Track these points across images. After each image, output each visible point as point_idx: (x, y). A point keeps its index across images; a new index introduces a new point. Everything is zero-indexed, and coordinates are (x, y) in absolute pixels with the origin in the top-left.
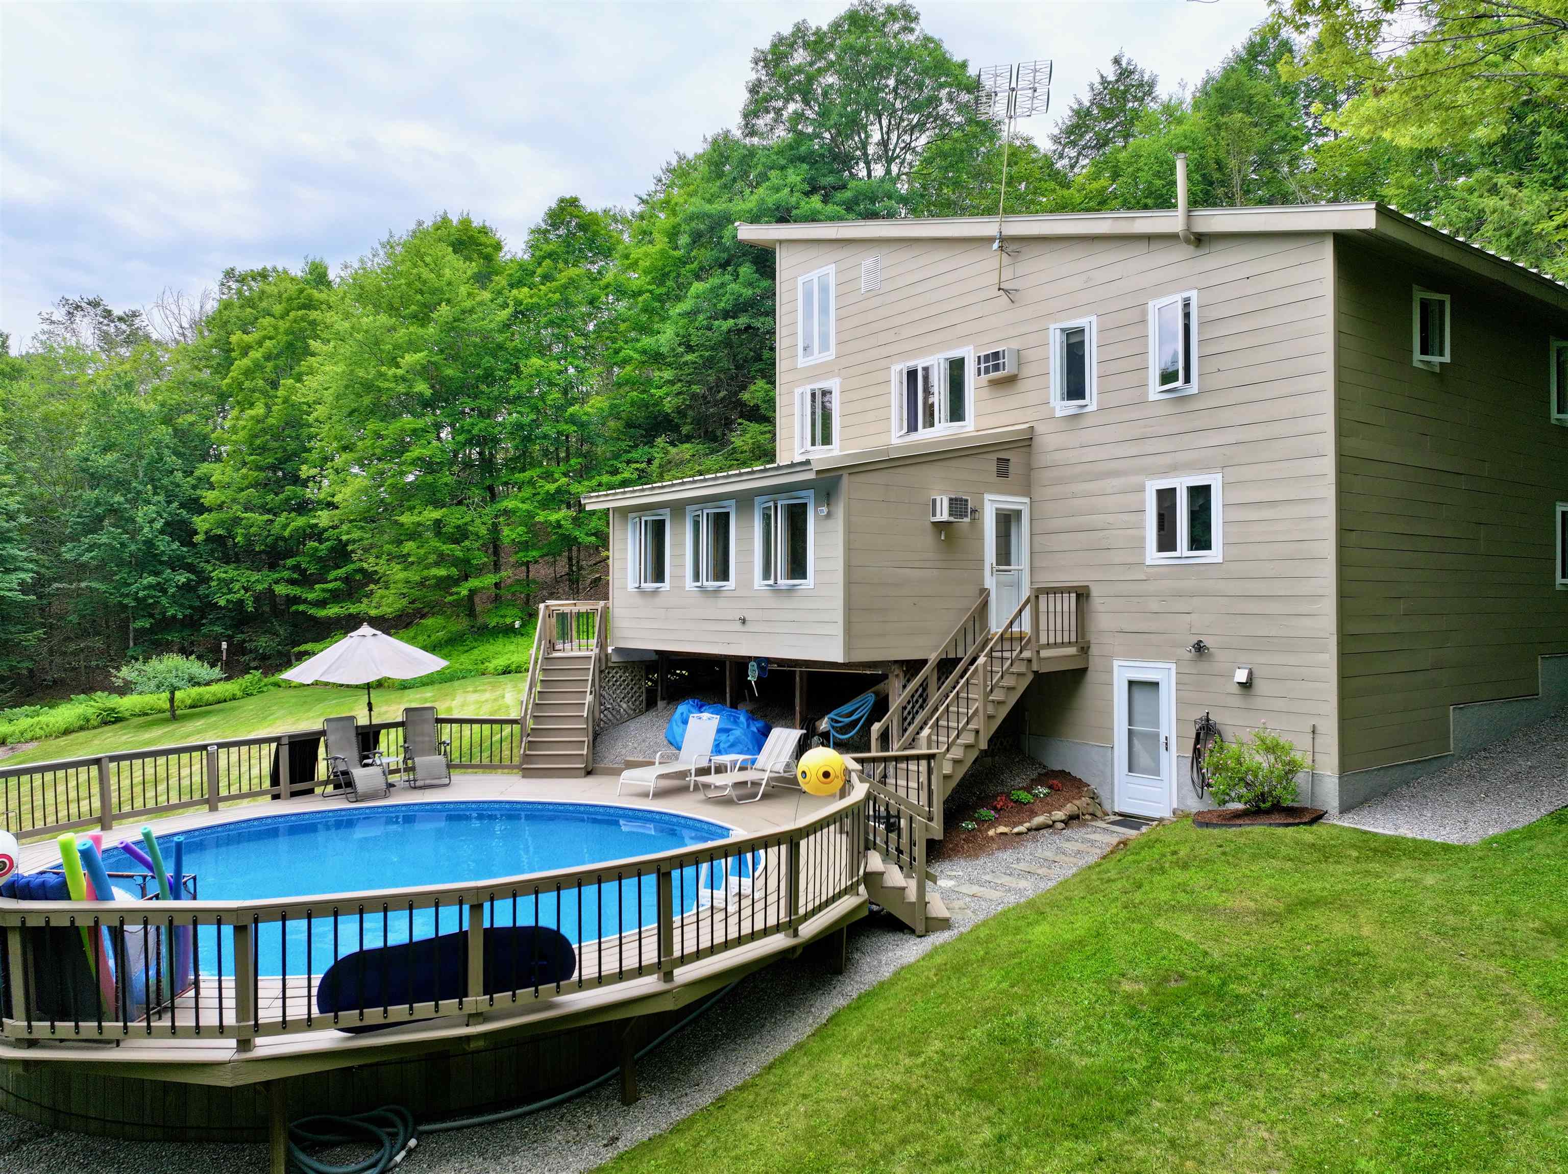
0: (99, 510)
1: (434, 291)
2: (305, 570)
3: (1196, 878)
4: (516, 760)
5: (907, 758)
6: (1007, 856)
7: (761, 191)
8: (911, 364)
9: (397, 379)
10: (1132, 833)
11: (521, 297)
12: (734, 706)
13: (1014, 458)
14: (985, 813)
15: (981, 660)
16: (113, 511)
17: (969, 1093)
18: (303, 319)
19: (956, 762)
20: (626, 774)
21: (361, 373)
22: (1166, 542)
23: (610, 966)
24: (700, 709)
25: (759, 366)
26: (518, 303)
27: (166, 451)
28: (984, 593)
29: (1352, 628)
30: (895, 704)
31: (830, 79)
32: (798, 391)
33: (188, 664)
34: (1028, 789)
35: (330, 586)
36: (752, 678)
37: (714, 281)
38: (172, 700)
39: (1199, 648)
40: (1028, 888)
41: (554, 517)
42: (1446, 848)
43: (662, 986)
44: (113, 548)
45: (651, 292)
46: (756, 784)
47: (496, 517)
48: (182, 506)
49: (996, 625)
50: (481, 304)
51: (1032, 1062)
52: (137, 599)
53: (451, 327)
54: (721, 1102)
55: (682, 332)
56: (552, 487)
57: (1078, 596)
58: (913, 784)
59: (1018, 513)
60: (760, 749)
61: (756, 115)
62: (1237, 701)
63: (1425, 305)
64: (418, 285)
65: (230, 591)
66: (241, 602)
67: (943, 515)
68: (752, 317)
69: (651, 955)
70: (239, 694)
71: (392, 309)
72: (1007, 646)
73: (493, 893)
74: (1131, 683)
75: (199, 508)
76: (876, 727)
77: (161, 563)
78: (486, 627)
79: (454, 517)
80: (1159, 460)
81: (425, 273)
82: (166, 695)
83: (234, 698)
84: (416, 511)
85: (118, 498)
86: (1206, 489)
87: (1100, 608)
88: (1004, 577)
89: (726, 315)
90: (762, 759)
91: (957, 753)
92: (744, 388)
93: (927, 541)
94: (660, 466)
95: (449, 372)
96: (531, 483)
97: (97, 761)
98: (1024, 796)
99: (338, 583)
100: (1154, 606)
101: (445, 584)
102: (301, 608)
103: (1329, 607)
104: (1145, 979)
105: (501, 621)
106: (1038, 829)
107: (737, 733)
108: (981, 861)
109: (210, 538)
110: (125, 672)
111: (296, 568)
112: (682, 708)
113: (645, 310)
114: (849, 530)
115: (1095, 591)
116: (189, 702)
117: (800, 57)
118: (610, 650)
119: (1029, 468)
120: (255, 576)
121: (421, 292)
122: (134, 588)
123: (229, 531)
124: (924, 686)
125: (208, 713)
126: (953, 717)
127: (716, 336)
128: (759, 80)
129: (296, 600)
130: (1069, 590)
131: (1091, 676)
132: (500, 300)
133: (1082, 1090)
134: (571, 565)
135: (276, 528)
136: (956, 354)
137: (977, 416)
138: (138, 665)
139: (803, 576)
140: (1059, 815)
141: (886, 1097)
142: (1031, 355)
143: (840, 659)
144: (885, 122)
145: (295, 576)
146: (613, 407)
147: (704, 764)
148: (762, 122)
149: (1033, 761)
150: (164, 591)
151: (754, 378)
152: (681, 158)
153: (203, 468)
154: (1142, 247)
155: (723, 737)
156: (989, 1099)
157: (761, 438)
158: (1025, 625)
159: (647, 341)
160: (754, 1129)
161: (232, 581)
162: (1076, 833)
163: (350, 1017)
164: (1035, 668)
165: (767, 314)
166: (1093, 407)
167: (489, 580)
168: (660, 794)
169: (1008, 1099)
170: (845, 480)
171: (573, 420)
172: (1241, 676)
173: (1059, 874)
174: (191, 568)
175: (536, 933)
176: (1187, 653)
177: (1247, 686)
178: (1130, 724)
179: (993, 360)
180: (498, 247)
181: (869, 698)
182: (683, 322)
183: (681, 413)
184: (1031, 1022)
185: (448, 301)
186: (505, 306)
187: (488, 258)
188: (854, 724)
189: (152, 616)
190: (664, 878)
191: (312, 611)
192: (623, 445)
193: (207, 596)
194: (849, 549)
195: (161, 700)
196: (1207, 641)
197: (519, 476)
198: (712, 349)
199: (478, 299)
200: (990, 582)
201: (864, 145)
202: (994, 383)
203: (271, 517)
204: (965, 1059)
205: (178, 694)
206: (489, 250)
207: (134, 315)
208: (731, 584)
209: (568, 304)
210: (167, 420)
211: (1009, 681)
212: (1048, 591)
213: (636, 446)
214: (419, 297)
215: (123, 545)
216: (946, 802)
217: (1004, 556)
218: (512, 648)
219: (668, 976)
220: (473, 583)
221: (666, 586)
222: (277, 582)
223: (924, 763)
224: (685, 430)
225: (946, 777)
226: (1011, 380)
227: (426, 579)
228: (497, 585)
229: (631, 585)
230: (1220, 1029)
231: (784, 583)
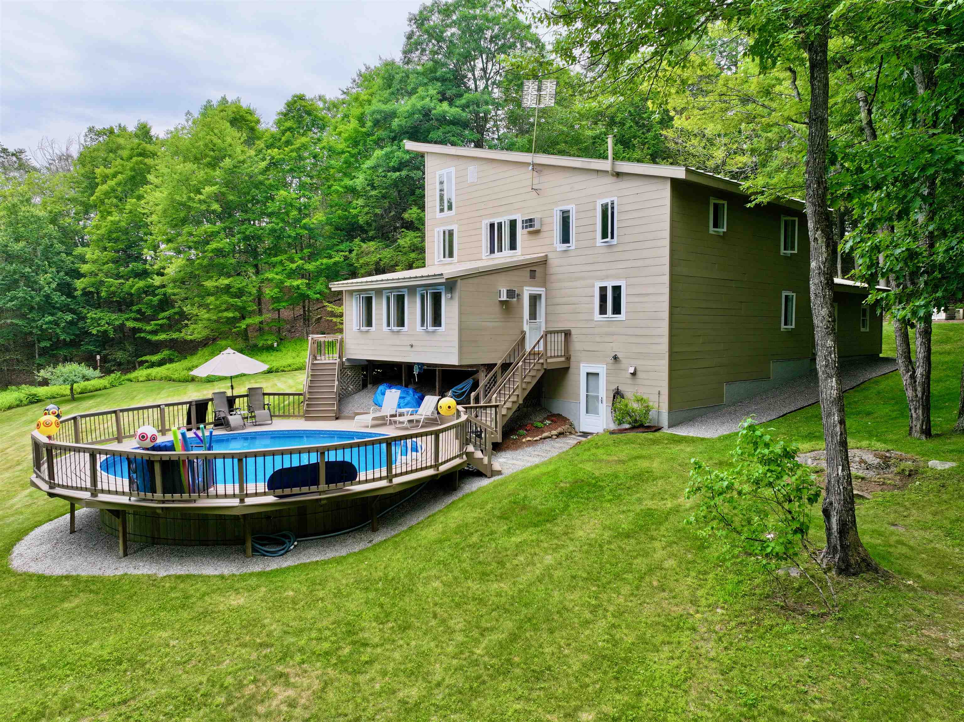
0: (16, 277)
1: (220, 150)
2: (145, 313)
3: (600, 452)
4: (301, 414)
5: (486, 407)
6: (530, 449)
7: (414, 97)
8: (492, 221)
9: (200, 201)
10: (583, 439)
11: (273, 154)
12: (406, 386)
13: (539, 270)
14: (522, 432)
15: (520, 364)
16: (26, 277)
17: (500, 518)
18: (141, 162)
19: (508, 409)
20: (357, 417)
21: (178, 198)
22: (603, 311)
23: (370, 477)
24: (390, 387)
25: (413, 198)
26: (273, 158)
27: (55, 241)
28: (523, 333)
29: (676, 350)
30: (482, 384)
31: (454, 30)
32: (437, 230)
33: (80, 368)
34: (542, 422)
35: (160, 322)
36: (416, 373)
37: (388, 149)
38: (72, 389)
39: (615, 358)
40: (537, 460)
41: (296, 283)
42: (703, 439)
43: (388, 484)
44: (25, 299)
45: (348, 152)
46: (418, 421)
47: (262, 282)
48: (67, 274)
49: (528, 348)
50: (250, 157)
51: (524, 508)
52: (41, 330)
53: (231, 172)
54: (411, 528)
55: (369, 178)
56: (294, 266)
57: (566, 335)
58: (489, 419)
59: (540, 295)
60: (419, 405)
61: (410, 51)
62: (629, 381)
63: (716, 206)
64: (211, 146)
65: (99, 325)
66: (105, 332)
67: (504, 298)
68: (409, 171)
69: (384, 474)
70: (108, 386)
71: (196, 160)
72: (532, 357)
73: (329, 449)
74: (588, 374)
75: (79, 275)
76: (473, 394)
77: (54, 308)
78: (256, 346)
79: (237, 283)
80: (599, 273)
81: (216, 140)
82: (69, 387)
83: (105, 388)
84: (214, 279)
85: (28, 269)
86: (619, 287)
87: (576, 340)
88: (533, 325)
89: (395, 170)
90: (421, 410)
91: (509, 405)
92: (404, 210)
93: (497, 309)
94: (357, 255)
95: (231, 198)
96: (281, 262)
97: (115, 412)
98: (540, 425)
99: (165, 320)
100: (598, 339)
101: (232, 321)
102: (142, 335)
103: (665, 340)
104: (569, 482)
105: (265, 343)
106: (545, 438)
107: (408, 398)
108: (518, 452)
109: (86, 293)
110: (42, 373)
111: (139, 311)
112: (381, 388)
113: (345, 162)
114: (460, 306)
115: (573, 332)
116: (79, 390)
117: (436, 19)
118: (344, 359)
119: (545, 275)
120: (114, 316)
121: (214, 151)
122: (39, 323)
123: (97, 289)
124: (495, 376)
125: (94, 396)
126: (507, 389)
127: (389, 182)
128: (412, 32)
129: (140, 330)
130: (561, 332)
131: (571, 370)
132: (261, 156)
133: (539, 514)
134: (304, 311)
135: (126, 288)
136: (513, 217)
137: (522, 248)
138: (50, 369)
139: (440, 325)
140: (554, 432)
141: (471, 521)
142: (546, 220)
143: (456, 363)
144: (484, 56)
145: (138, 316)
146: (328, 219)
147: (393, 413)
148: (415, 56)
149: (545, 409)
150: (57, 325)
151: (411, 205)
152: (367, 68)
153: (79, 250)
154: (594, 176)
155: (402, 401)
156: (507, 519)
157: (415, 240)
158: (541, 348)
159: (348, 182)
160: (423, 533)
161: (100, 319)
162: (561, 440)
163: (279, 492)
164: (545, 367)
165: (418, 169)
166: (573, 247)
167: (256, 320)
168: (373, 426)
169: (514, 519)
170: (459, 281)
171: (305, 227)
172: (632, 370)
173: (549, 455)
174: (73, 311)
175: (343, 463)
176: (610, 360)
177: (634, 374)
178: (587, 391)
179: (529, 223)
180: (258, 122)
181: (470, 381)
182: (369, 172)
183: (368, 224)
184: (525, 497)
185: (230, 156)
186: (264, 159)
187: (252, 129)
188: (463, 394)
189: (50, 339)
190: (389, 445)
191: (149, 337)
192: (335, 241)
193: (84, 328)
194: (461, 314)
195: (65, 389)
196: (619, 355)
197: (274, 259)
198: (386, 188)
199: (248, 154)
200: (526, 328)
201: (473, 70)
202: (530, 233)
203: (122, 281)
204: (500, 509)
205: (75, 386)
206: (253, 124)
207: (21, 152)
208: (405, 329)
209: (301, 158)
210: (53, 221)
211: (533, 373)
212: (551, 332)
213: (342, 241)
214: (212, 153)
215: (32, 297)
216: (503, 427)
217: (533, 315)
218: (272, 358)
219: (391, 481)
220: (248, 321)
221: (373, 329)
222: (127, 320)
223: (493, 409)
224: (371, 233)
225: (503, 415)
226: (538, 232)
227: (220, 318)
228: (261, 323)
229: (355, 328)
230: (591, 495)
231: (431, 328)
